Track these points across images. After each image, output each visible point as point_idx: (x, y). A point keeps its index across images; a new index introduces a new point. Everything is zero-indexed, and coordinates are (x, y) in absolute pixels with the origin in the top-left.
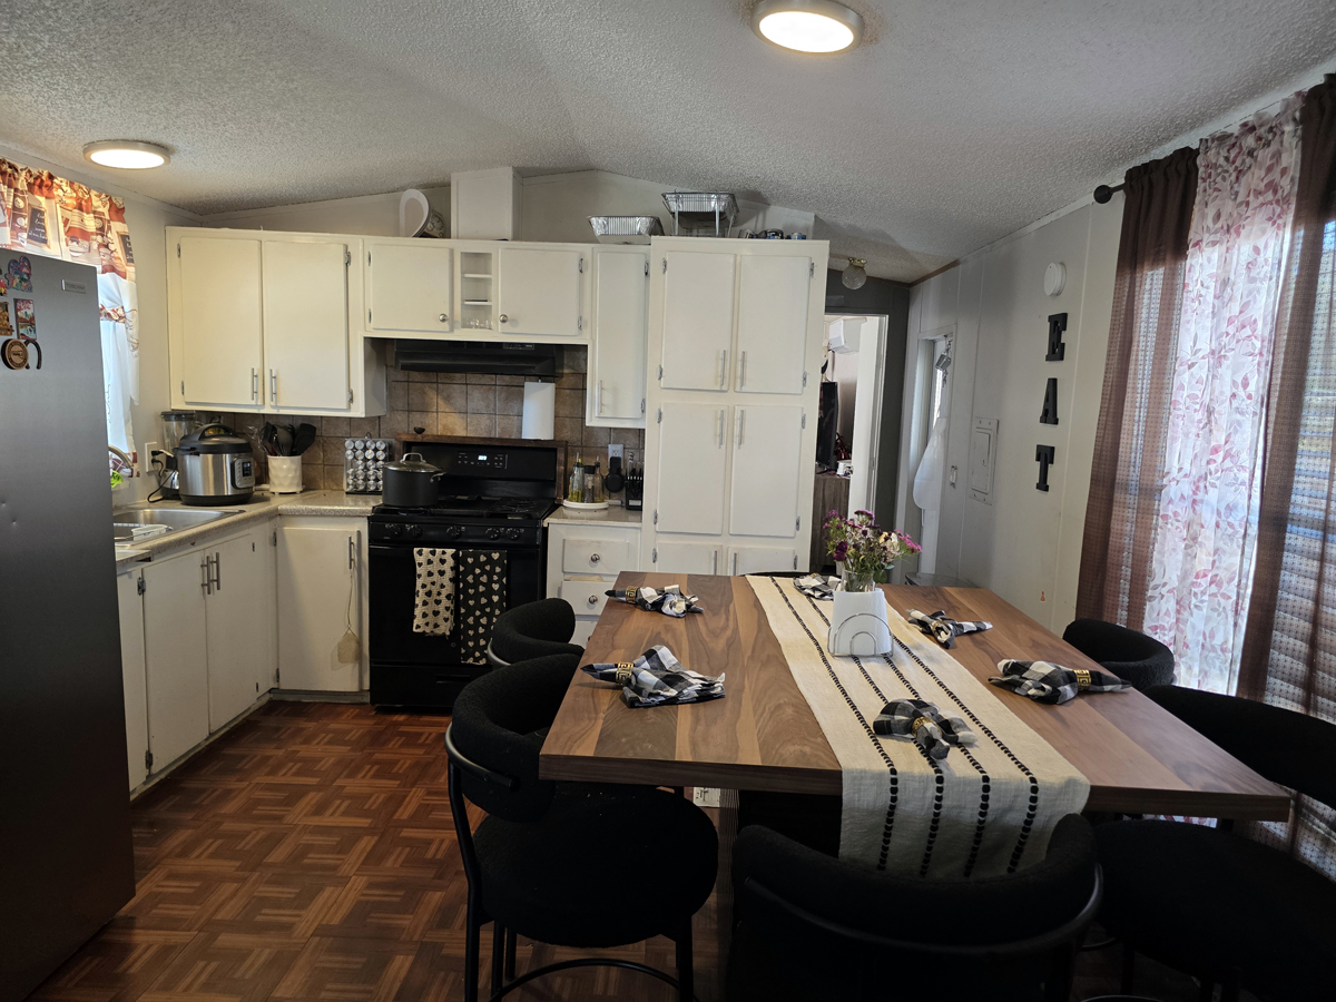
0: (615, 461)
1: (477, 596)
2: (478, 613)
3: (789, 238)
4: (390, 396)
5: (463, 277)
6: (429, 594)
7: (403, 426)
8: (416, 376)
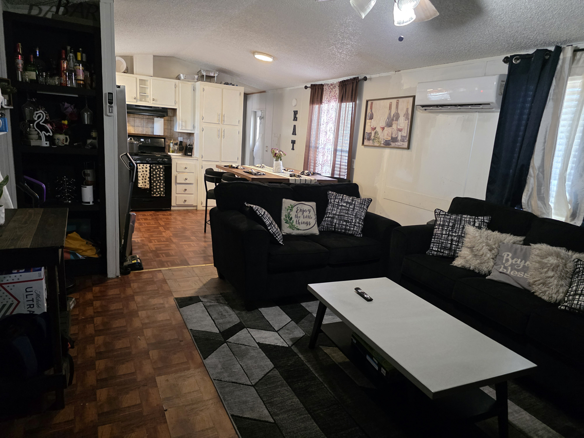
0: (181, 142)
1: (156, 177)
2: (157, 182)
3: (233, 85)
5: (140, 87)
6: (143, 177)
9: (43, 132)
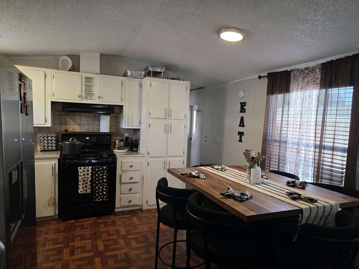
0: (127, 138)
1: (99, 180)
2: (99, 185)
5: (85, 85)
6: (84, 181)
7: (58, 129)
8: (64, 113)
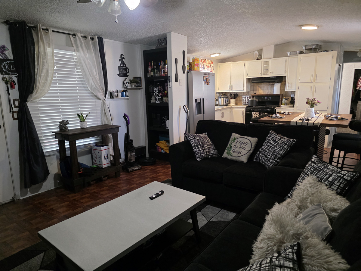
0: (292, 98)
3: (329, 51)
4: (250, 88)
5: (264, 66)
7: (252, 93)
8: (255, 84)
9: (158, 97)
